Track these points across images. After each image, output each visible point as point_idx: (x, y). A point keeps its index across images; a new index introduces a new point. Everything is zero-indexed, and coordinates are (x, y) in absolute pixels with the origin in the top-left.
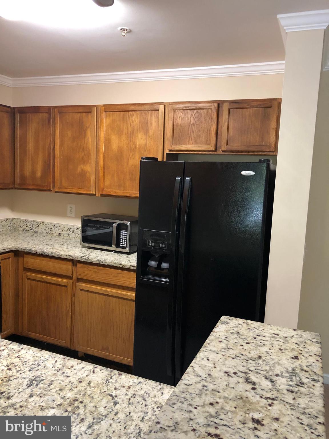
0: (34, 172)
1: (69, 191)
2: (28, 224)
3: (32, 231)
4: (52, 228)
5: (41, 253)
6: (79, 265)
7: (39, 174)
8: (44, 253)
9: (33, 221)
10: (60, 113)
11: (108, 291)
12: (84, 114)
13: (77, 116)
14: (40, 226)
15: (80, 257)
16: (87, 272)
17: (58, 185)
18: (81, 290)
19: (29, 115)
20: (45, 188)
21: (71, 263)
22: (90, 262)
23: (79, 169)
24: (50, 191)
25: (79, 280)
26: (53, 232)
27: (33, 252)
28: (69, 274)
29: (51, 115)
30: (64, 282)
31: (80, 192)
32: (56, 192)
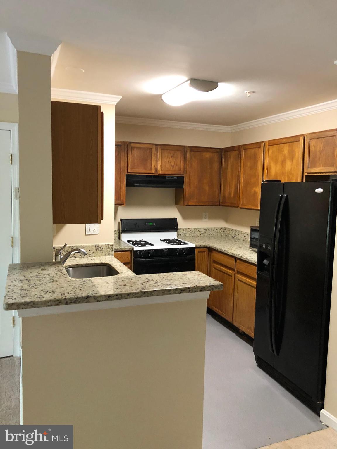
0: (230, 194)
1: (246, 207)
2: (234, 233)
3: (236, 238)
4: (246, 236)
5: (220, 250)
6: (238, 261)
7: (232, 195)
8: (221, 250)
9: (236, 230)
10: (244, 149)
11: (251, 283)
12: (257, 149)
13: (253, 150)
14: (240, 234)
15: (237, 255)
16: (241, 267)
17: (241, 203)
18: (238, 280)
19: (229, 153)
20: (235, 205)
21: (234, 259)
22: (242, 259)
23: (253, 191)
24: (238, 207)
25: (239, 272)
26: (247, 240)
27: (216, 249)
28: (233, 267)
29: (239, 152)
30: (230, 273)
31: (252, 208)
32: (241, 208)
